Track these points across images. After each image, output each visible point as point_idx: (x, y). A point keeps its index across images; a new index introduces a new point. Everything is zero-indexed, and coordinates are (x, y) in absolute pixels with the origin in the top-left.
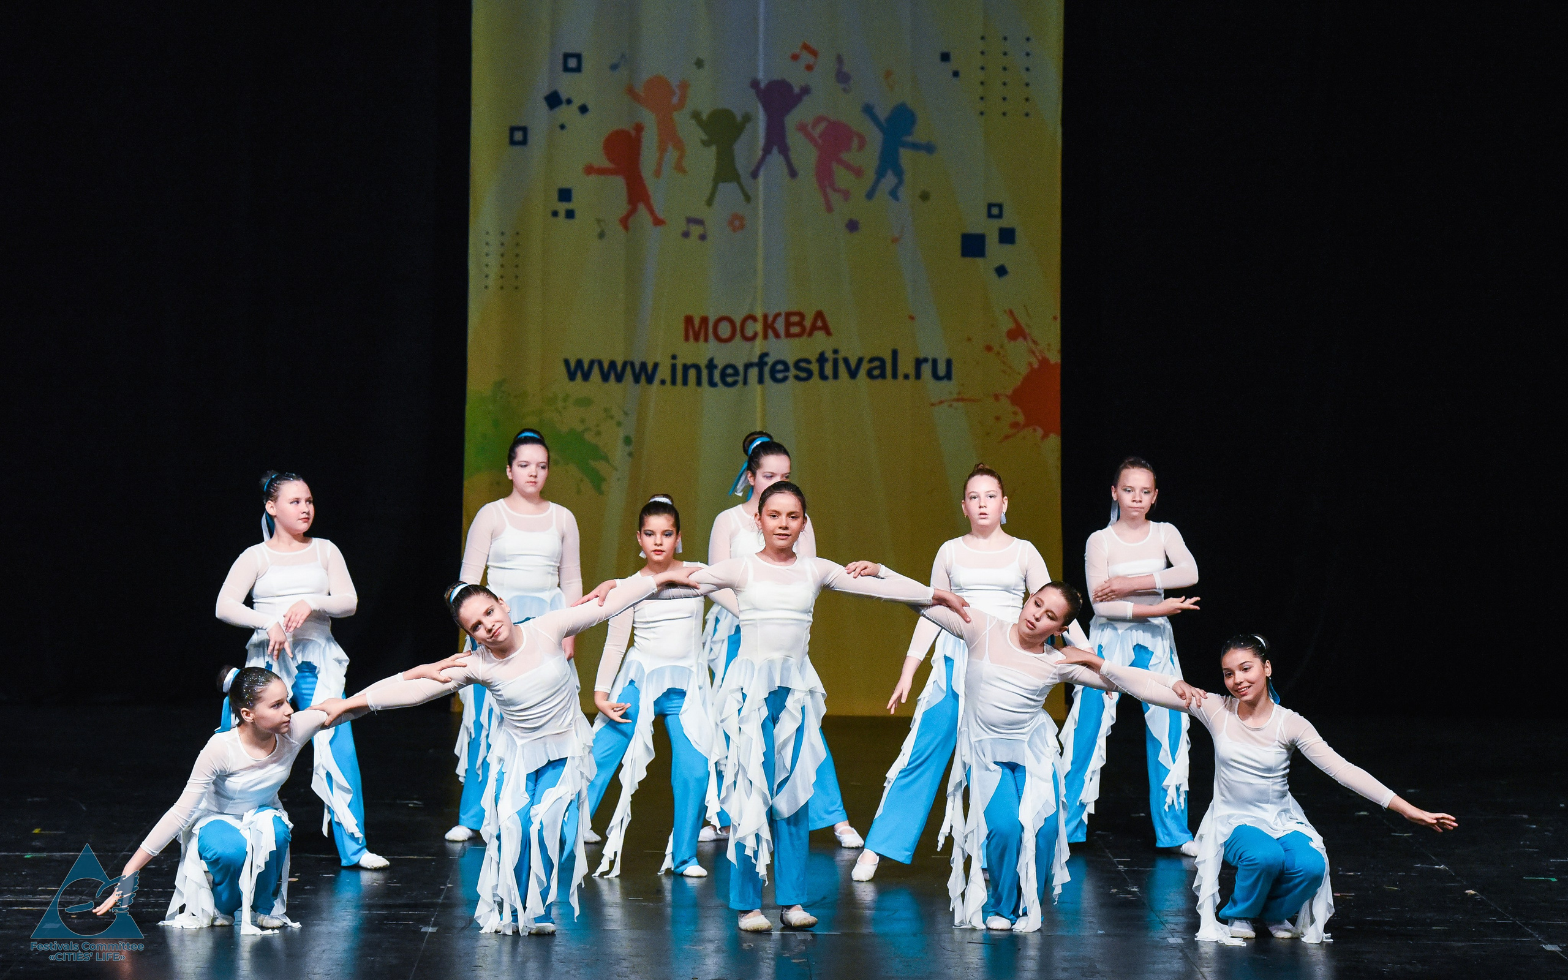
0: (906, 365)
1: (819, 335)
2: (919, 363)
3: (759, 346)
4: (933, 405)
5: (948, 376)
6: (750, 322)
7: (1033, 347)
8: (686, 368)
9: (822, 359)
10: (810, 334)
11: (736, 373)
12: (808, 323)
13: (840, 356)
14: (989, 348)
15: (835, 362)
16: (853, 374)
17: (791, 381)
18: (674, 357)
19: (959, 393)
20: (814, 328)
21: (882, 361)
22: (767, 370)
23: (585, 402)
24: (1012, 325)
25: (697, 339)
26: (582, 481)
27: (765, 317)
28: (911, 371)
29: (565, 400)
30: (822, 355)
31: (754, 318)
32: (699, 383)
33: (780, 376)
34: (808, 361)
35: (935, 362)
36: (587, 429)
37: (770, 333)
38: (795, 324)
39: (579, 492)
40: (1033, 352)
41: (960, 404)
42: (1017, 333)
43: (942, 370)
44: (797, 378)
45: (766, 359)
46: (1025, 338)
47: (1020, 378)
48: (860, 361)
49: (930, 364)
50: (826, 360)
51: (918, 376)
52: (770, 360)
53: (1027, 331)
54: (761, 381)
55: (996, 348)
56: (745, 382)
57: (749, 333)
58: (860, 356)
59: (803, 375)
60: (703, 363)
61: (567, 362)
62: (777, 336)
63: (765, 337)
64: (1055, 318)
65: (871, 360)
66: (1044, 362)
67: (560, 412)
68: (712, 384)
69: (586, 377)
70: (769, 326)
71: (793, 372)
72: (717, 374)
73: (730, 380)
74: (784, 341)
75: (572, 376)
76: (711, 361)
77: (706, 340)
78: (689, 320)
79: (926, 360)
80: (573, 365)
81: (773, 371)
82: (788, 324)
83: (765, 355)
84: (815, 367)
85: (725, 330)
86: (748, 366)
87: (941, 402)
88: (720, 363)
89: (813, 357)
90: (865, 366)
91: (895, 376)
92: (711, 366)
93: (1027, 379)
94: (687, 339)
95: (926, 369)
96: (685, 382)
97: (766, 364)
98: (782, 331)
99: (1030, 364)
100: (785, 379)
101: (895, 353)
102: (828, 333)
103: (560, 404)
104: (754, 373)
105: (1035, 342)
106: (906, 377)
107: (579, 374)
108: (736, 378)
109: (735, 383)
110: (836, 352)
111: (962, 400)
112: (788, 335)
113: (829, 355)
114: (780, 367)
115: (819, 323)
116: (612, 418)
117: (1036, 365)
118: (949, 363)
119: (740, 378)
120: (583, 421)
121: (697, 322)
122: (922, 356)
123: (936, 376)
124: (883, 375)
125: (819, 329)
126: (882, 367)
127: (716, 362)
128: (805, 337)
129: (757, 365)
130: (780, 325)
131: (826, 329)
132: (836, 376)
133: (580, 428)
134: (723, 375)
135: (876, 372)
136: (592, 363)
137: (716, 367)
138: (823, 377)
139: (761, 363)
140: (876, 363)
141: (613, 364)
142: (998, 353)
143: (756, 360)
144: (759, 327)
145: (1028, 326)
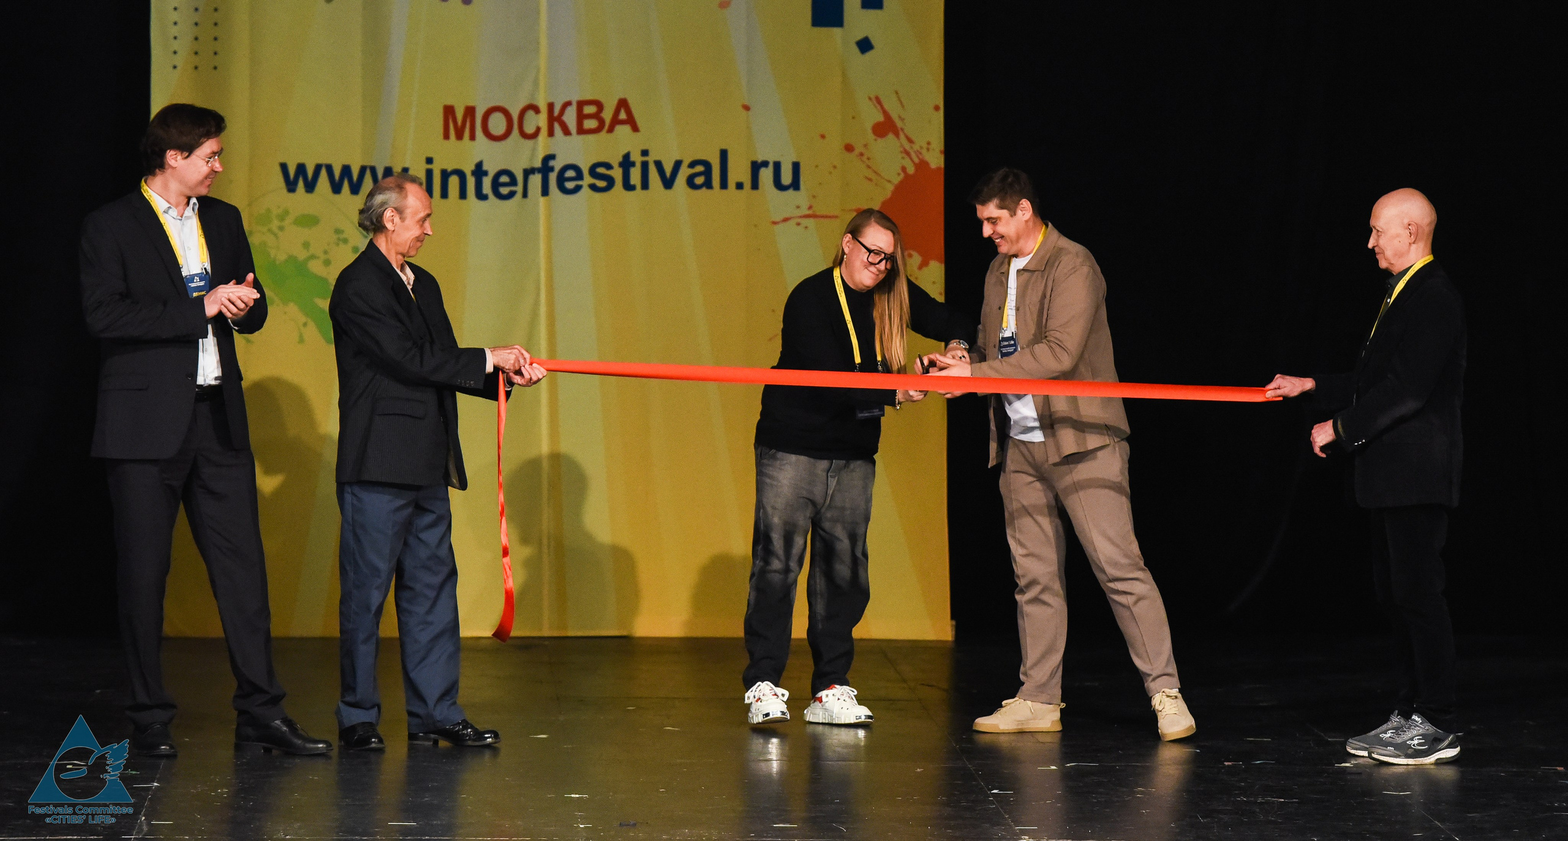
0: (739, 171)
1: (623, 130)
2: (756, 167)
3: (542, 146)
4: (775, 223)
5: (795, 185)
6: (530, 114)
7: (907, 146)
8: (445, 175)
9: (626, 163)
10: (611, 130)
11: (513, 182)
12: (607, 115)
13: (651, 159)
14: (849, 148)
15: (645, 166)
16: (668, 183)
17: (586, 191)
18: (429, 161)
19: (810, 208)
20: (616, 121)
21: (707, 165)
22: (553, 177)
23: (309, 221)
24: (880, 118)
25: (460, 136)
26: (305, 325)
27: (551, 106)
28: (746, 179)
29: (282, 218)
30: (627, 156)
31: (537, 110)
32: (463, 195)
33: (570, 185)
34: (609, 166)
35: (777, 166)
36: (313, 257)
37: (557, 128)
38: (590, 116)
39: (301, 340)
40: (907, 153)
41: (810, 222)
42: (886, 128)
43: (787, 178)
44: (593, 187)
45: (552, 163)
46: (897, 135)
47: (890, 188)
48: (678, 164)
49: (771, 167)
50: (633, 164)
51: (755, 185)
52: (557, 164)
53: (899, 124)
54: (545, 192)
55: (859, 149)
56: (525, 195)
57: (529, 129)
58: (678, 158)
59: (602, 184)
60: (468, 168)
61: (284, 167)
62: (566, 132)
63: (551, 133)
64: (937, 108)
65: (692, 165)
66: (922, 165)
67: (275, 235)
68: (481, 196)
69: (310, 187)
70: (555, 119)
71: (588, 180)
72: (487, 182)
73: (505, 191)
74: (576, 139)
75: (291, 187)
76: (479, 165)
77: (473, 137)
78: (449, 111)
79: (765, 164)
80: (292, 172)
81: (561, 180)
82: (581, 117)
83: (550, 157)
84: (617, 173)
85: (497, 124)
86: (528, 173)
87: (786, 220)
88: (491, 168)
89: (615, 160)
90: (684, 173)
91: (724, 185)
92: (479, 172)
93: (899, 189)
94: (446, 136)
95: (766, 175)
96: (444, 195)
97: (552, 169)
98: (572, 125)
99: (904, 169)
100: (578, 189)
101: (724, 154)
102: (635, 129)
103: (276, 223)
104: (536, 180)
105: (910, 141)
106: (740, 186)
107: (301, 184)
108: (513, 188)
109: (512, 195)
110: (645, 153)
111: (814, 216)
112: (581, 131)
113: (636, 158)
114: (570, 173)
115: (623, 116)
116: (345, 241)
117: (911, 170)
118: (796, 167)
119: (519, 188)
120: (306, 245)
121: (460, 115)
122: (760, 159)
123: (778, 185)
124: (708, 185)
125: (623, 122)
126: (708, 173)
127: (485, 168)
128: (603, 133)
129: (539, 170)
130: (570, 117)
131: (631, 122)
132: (645, 185)
133: (302, 255)
134: (496, 185)
135: (699, 180)
136: (318, 168)
137: (486, 173)
138: (628, 186)
139: (545, 169)
140: (700, 168)
141: (346, 170)
142: (862, 154)
143: (538, 164)
144: (542, 120)
145: (902, 120)
